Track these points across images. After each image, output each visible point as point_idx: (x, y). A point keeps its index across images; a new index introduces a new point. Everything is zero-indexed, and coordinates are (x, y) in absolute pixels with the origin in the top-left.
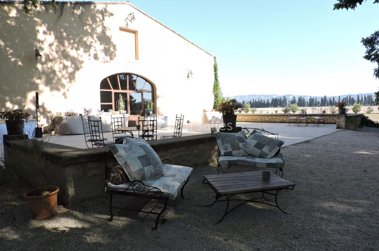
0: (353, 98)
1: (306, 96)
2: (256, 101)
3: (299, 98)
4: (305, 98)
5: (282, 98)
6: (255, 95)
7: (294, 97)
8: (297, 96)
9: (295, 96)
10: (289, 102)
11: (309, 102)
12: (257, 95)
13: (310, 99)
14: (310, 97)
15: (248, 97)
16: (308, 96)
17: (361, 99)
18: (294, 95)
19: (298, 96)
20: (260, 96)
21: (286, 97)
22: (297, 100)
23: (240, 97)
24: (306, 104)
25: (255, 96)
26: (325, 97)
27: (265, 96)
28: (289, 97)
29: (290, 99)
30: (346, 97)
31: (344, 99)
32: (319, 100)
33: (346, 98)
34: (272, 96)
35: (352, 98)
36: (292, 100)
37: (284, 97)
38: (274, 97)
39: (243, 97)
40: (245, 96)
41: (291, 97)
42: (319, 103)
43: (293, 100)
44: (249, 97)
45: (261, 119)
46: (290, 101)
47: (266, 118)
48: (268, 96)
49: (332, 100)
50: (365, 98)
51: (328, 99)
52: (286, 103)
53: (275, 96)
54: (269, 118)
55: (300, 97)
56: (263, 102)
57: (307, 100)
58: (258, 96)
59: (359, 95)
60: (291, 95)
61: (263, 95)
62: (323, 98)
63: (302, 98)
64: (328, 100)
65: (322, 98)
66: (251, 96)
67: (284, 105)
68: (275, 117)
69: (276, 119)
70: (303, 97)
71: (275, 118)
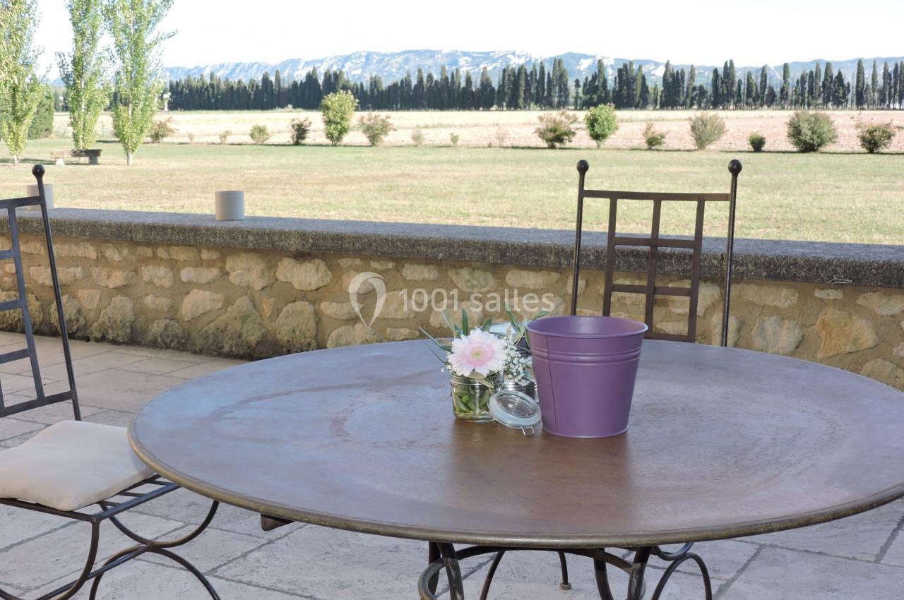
0: (840, 73)
1: (648, 62)
2: (430, 76)
3: (620, 71)
4: (644, 70)
5: (549, 69)
6: (431, 54)
7: (600, 63)
8: (613, 63)
9: (605, 62)
10: (577, 85)
11: (661, 88)
12: (439, 52)
13: (665, 76)
14: (667, 65)
15: (400, 59)
16: (657, 65)
17: (870, 83)
18: (598, 58)
19: (615, 60)
20: (453, 58)
21: (565, 66)
22: (611, 76)
23: (363, 60)
24: (651, 97)
25: (432, 57)
26: (729, 70)
27: (475, 59)
28: (578, 62)
29: (580, 72)
30: (814, 70)
31: (803, 78)
32: (704, 80)
33: (811, 72)
34: (504, 57)
35: (835, 74)
36: (590, 78)
37: (558, 63)
38: (515, 63)
39: (381, 61)
40: (384, 55)
41: (585, 64)
42: (702, 92)
43: (595, 78)
44: (407, 61)
45: (121, 290)
46: (581, 84)
47: (187, 274)
48: (487, 56)
49: (757, 80)
50: (886, 75)
51: (739, 76)
52: (564, 90)
53: (519, 57)
54: (234, 278)
55: (625, 66)
56: (463, 84)
57: (655, 78)
58: (448, 55)
59: (864, 65)
60: (586, 57)
61: (465, 54)
62: (721, 72)
63: (632, 70)
64: (740, 81)
65: (716, 71)
66: (411, 56)
67: (556, 100)
68: (306, 275)
69: (328, 308)
70: (635, 67)
71: (314, 296)
